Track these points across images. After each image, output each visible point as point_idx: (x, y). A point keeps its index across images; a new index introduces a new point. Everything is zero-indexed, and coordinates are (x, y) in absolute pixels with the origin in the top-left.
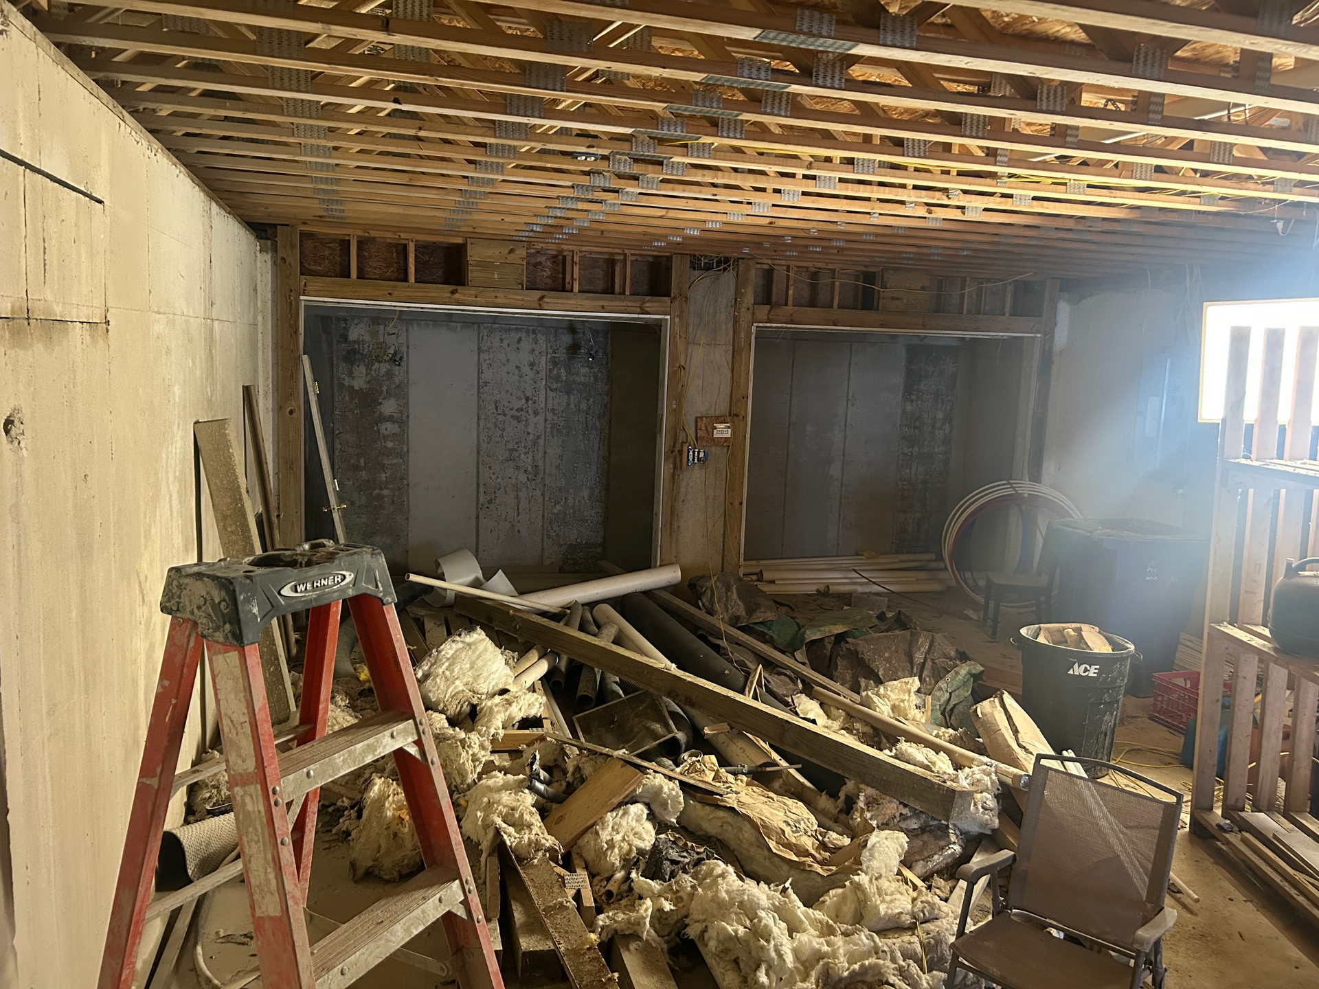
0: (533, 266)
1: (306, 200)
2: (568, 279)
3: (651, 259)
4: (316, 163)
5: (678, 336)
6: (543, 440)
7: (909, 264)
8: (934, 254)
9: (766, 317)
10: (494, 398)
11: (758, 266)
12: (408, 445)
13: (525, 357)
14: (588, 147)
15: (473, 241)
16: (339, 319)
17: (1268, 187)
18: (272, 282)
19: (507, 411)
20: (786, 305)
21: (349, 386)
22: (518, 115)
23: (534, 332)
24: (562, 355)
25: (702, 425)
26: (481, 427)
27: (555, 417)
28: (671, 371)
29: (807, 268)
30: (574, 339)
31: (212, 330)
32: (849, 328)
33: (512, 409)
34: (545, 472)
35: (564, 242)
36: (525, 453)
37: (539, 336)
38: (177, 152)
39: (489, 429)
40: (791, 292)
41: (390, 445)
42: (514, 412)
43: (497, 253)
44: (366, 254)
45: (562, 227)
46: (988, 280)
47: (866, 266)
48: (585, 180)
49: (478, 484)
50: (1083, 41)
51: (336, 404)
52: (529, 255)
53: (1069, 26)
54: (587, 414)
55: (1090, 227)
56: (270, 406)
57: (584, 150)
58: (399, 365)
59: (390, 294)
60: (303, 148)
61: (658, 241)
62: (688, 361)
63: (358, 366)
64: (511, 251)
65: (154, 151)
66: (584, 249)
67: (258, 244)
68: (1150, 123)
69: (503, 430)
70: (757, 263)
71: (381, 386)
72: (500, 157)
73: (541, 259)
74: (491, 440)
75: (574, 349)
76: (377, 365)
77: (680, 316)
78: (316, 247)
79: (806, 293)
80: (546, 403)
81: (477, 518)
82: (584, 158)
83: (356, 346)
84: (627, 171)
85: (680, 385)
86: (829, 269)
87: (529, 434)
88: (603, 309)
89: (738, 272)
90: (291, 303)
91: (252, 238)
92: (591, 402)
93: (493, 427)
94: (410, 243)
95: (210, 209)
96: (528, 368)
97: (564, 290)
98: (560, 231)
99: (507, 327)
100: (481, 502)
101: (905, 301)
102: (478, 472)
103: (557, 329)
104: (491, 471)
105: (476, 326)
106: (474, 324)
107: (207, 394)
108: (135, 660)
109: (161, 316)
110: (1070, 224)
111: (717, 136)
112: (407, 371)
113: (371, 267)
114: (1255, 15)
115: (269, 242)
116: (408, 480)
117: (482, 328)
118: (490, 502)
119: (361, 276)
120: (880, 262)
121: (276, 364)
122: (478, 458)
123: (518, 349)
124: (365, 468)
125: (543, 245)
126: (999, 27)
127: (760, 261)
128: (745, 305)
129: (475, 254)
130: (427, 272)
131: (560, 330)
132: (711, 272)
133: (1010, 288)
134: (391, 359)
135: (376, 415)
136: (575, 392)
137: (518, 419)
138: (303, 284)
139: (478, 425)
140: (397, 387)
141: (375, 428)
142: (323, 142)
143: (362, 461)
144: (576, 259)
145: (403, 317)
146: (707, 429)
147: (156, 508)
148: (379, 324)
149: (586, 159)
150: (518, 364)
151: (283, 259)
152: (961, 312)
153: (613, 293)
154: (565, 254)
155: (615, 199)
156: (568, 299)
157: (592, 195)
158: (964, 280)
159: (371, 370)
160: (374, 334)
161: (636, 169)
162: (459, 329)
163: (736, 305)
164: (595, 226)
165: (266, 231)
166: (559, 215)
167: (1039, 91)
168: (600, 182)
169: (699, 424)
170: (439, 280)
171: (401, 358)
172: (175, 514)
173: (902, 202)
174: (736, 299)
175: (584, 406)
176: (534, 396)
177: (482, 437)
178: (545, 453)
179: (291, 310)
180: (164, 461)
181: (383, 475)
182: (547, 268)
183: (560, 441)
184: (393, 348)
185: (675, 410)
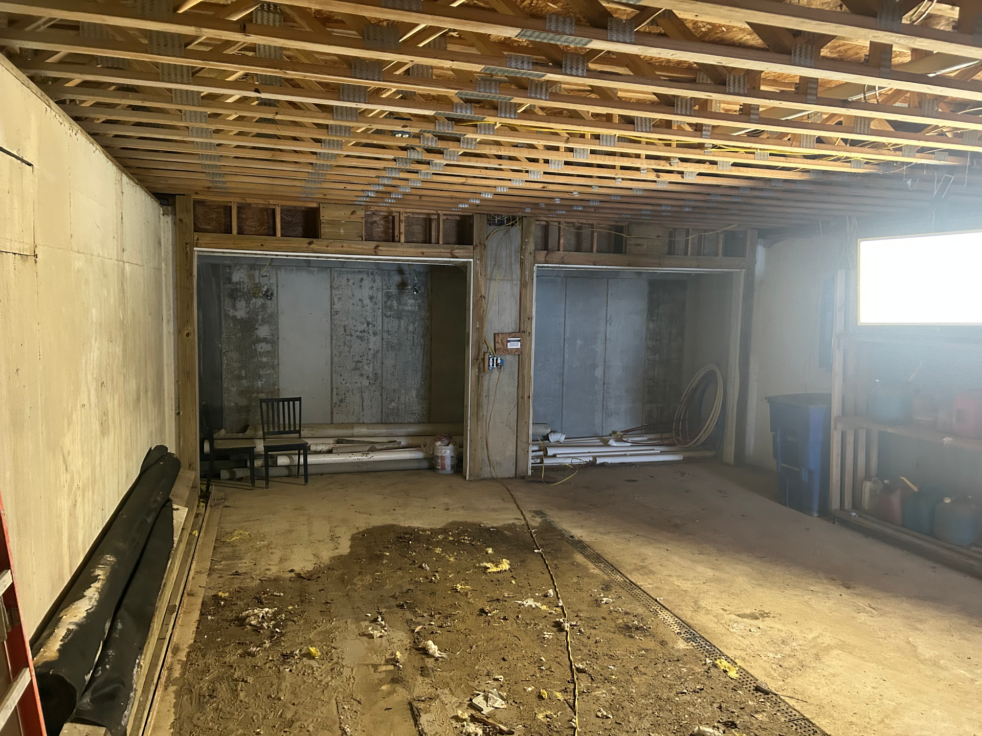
0: (370, 224)
1: (196, 174)
2: (396, 233)
3: (458, 218)
4: (202, 143)
5: (479, 274)
6: (380, 354)
7: (647, 220)
8: (665, 211)
9: (544, 260)
10: (343, 323)
11: (538, 222)
12: (278, 359)
13: (366, 292)
14: (403, 127)
15: (325, 205)
16: (225, 266)
17: (898, 153)
18: (172, 238)
19: (353, 333)
20: (559, 250)
21: (233, 316)
22: (349, 101)
23: (372, 274)
24: (394, 290)
25: (499, 339)
26: (334, 345)
27: (390, 337)
28: (474, 300)
29: (573, 223)
30: (402, 279)
31: (123, 270)
32: (605, 267)
33: (357, 331)
34: (382, 378)
35: (392, 205)
36: (368, 364)
37: (376, 277)
38: (95, 135)
39: (340, 346)
40: (562, 241)
41: (265, 360)
42: (358, 333)
43: (342, 214)
44: (244, 216)
45: (390, 193)
46: (705, 231)
47: (616, 222)
48: (402, 154)
49: (332, 389)
50: (760, 46)
51: (224, 330)
52: (367, 216)
53: (749, 34)
54: (413, 334)
55: (774, 186)
56: (172, 331)
57: (400, 129)
58: (271, 299)
59: (262, 245)
60: (190, 131)
61: (462, 203)
62: (487, 292)
63: (240, 301)
64: (353, 213)
65: (75, 132)
66: (408, 210)
67: (161, 209)
68: (808, 102)
69: (350, 347)
70: (537, 220)
71: (257, 315)
72: (339, 136)
73: (375, 218)
74: (341, 354)
75: (402, 286)
76: (254, 300)
77: (480, 260)
78: (206, 212)
79: (573, 242)
80: (382, 327)
81: (332, 413)
82: (400, 135)
83: (238, 286)
84: (434, 145)
85: (482, 311)
86: (589, 224)
87: (370, 349)
88: (423, 254)
89: (522, 227)
90: (187, 253)
91: (156, 205)
92: (416, 325)
93: (342, 344)
94: (277, 207)
95: (121, 179)
96: (369, 300)
97: (393, 241)
98: (389, 197)
99: (352, 270)
100: (334, 401)
101: (645, 247)
102: (332, 379)
103: (389, 271)
104: (342, 378)
105: (328, 270)
106: (327, 268)
107: (120, 317)
108: (60, 515)
109: (80, 255)
110: (760, 184)
111: (498, 117)
112: (277, 304)
113: (248, 226)
114: (874, 16)
115: (170, 208)
116: (278, 386)
117: (333, 271)
118: (341, 401)
119: (240, 232)
120: (626, 218)
121: (176, 299)
122: (332, 369)
123: (361, 286)
124: (245, 377)
125: (377, 208)
126: (699, 36)
127: (538, 218)
128: (528, 251)
129: (326, 215)
130: (291, 229)
131: (392, 272)
132: (502, 227)
133: (722, 236)
134: (264, 295)
135: (253, 338)
136: (404, 318)
137: (361, 338)
138: (196, 238)
139: (332, 344)
140: (270, 316)
141: (253, 347)
142: (204, 126)
143: (243, 372)
144: (402, 218)
145: (273, 264)
146: (502, 343)
147: (77, 400)
148: (255, 269)
149: (402, 136)
150: (361, 297)
151: (181, 220)
152: (686, 254)
153: (430, 242)
154: (394, 214)
155: (427, 169)
156: (397, 247)
157: (410, 166)
158: (688, 231)
159: (250, 304)
160: (251, 277)
161: (441, 145)
162: (316, 272)
163: (522, 250)
164: (414, 192)
165: (168, 200)
166: (386, 183)
167: (727, 79)
168: (414, 155)
169: (496, 339)
170: (300, 235)
171: (272, 294)
172: (93, 406)
173: (638, 169)
174: (522, 247)
175: (411, 328)
176: (373, 321)
177: (335, 352)
178: (383, 364)
179: (187, 258)
180: (84, 365)
181: (260, 383)
182: (381, 225)
183: (394, 355)
184: (266, 287)
185: (478, 329)
